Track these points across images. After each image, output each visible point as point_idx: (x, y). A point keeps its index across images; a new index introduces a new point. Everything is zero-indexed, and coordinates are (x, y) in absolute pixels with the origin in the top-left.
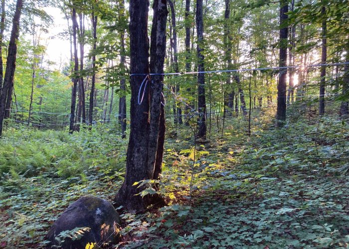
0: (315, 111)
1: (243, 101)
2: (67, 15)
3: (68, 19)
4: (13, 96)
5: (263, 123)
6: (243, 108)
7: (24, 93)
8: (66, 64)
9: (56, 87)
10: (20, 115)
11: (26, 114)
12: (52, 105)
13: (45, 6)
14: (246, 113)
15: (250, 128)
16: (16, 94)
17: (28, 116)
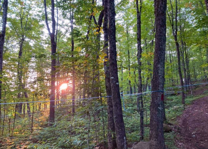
0: (70, 112)
1: (29, 108)
5: (41, 122)
6: (29, 111)
14: (30, 116)
15: (32, 126)
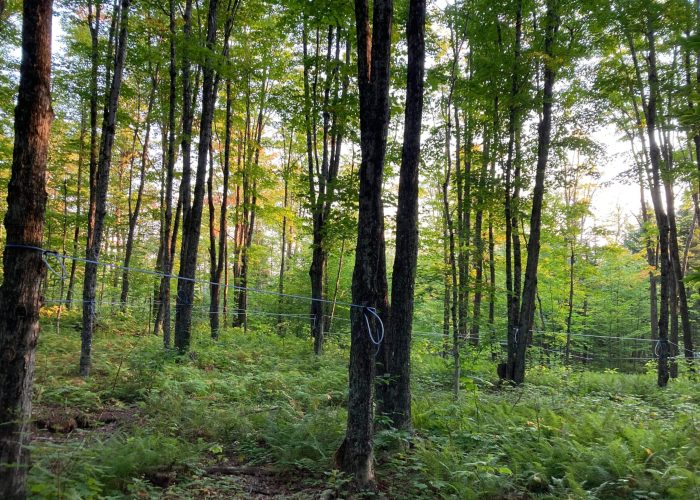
2: (630, 131)
3: (632, 139)
4: (536, 302)
7: (554, 295)
8: (631, 227)
9: (613, 276)
10: (549, 338)
11: (562, 336)
12: (607, 314)
13: (594, 131)
16: (541, 297)
17: (565, 340)
